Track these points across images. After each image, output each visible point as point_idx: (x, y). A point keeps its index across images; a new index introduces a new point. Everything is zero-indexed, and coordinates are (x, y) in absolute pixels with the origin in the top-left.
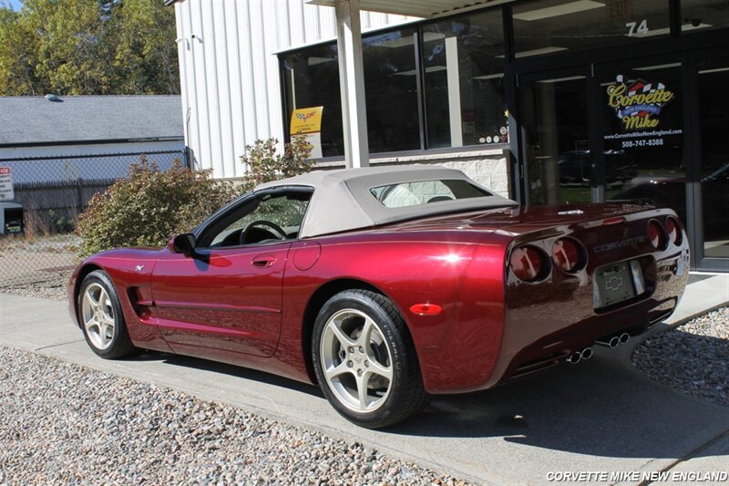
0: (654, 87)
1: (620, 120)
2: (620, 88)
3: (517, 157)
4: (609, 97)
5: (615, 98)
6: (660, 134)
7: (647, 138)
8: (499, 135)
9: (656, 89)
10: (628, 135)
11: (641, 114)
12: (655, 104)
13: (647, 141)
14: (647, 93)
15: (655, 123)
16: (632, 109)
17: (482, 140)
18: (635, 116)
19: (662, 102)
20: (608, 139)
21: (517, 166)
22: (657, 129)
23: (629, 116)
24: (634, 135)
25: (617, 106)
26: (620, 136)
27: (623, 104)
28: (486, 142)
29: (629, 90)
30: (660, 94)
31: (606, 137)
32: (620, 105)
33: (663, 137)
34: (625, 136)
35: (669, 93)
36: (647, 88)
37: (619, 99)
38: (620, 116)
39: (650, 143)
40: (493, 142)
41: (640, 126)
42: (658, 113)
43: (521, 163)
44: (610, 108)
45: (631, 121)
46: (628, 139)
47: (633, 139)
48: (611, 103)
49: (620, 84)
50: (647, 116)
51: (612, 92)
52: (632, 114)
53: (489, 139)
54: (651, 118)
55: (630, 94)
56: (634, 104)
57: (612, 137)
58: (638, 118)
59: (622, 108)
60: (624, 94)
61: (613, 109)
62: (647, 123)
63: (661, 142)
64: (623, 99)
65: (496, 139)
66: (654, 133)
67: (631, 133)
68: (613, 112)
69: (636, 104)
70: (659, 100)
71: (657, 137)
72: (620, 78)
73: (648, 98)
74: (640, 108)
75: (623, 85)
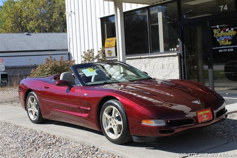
0: (230, 29)
1: (218, 42)
3: (182, 56)
4: (214, 33)
5: (216, 34)
6: (232, 47)
8: (176, 48)
10: (221, 47)
11: (225, 40)
12: (230, 36)
13: (227, 50)
14: (227, 32)
15: (230, 43)
16: (222, 38)
17: (170, 50)
19: (233, 35)
20: (214, 49)
21: (182, 59)
22: (231, 45)
23: (221, 40)
25: (217, 37)
26: (218, 48)
27: (219, 36)
28: (172, 50)
29: (221, 31)
30: (232, 32)
31: (213, 48)
32: (218, 36)
34: (220, 48)
35: (235, 32)
36: (227, 30)
37: (218, 34)
38: (218, 40)
40: (174, 50)
41: (225, 44)
42: (231, 39)
43: (184, 58)
44: (214, 37)
45: (222, 42)
46: (221, 49)
47: (223, 49)
48: (215, 36)
49: (218, 28)
50: (227, 40)
51: (215, 31)
52: (222, 40)
53: (173, 49)
54: (229, 41)
57: (215, 48)
59: (219, 37)
60: (219, 32)
62: (227, 43)
63: (232, 50)
64: (219, 34)
65: (175, 49)
66: (230, 47)
67: (222, 46)
68: (215, 39)
69: (223, 36)
70: (231, 34)
72: (218, 26)
73: (228, 34)
74: (225, 37)
75: (219, 29)
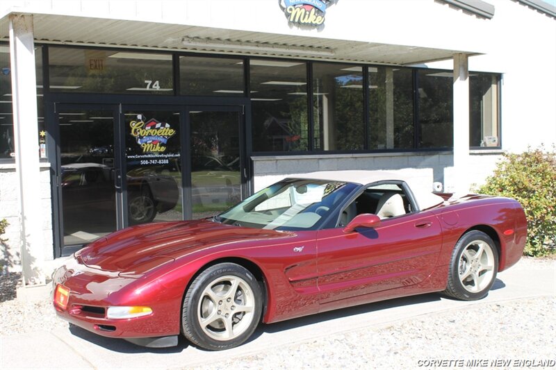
0: (163, 125)
1: (139, 145)
2: (139, 123)
3: (55, 170)
5: (136, 130)
6: (166, 156)
7: (158, 159)
9: (164, 126)
10: (145, 156)
11: (154, 143)
12: (163, 137)
13: (158, 161)
14: (158, 129)
15: (163, 149)
16: (148, 139)
18: (150, 144)
19: (168, 136)
20: (130, 158)
22: (165, 153)
23: (146, 143)
24: (149, 156)
25: (137, 136)
26: (139, 157)
29: (146, 125)
30: (167, 131)
31: (128, 157)
32: (140, 135)
33: (168, 158)
34: (143, 156)
35: (172, 130)
36: (158, 125)
37: (139, 131)
38: (139, 142)
39: (160, 162)
41: (154, 150)
42: (165, 143)
43: (57, 175)
44: (132, 136)
45: (147, 147)
46: (145, 159)
47: (149, 159)
48: (133, 133)
49: (140, 120)
50: (158, 144)
51: (134, 125)
52: (148, 142)
54: (161, 146)
55: (147, 128)
56: (150, 135)
57: (134, 157)
58: (152, 145)
59: (141, 137)
60: (142, 128)
61: (134, 138)
62: (157, 148)
63: (167, 162)
64: (141, 131)
66: (162, 155)
67: (147, 154)
68: (134, 140)
69: (151, 135)
70: (166, 134)
71: (164, 158)
72: (139, 117)
73: (159, 132)
74: (154, 138)
75: (142, 122)
